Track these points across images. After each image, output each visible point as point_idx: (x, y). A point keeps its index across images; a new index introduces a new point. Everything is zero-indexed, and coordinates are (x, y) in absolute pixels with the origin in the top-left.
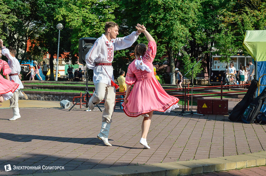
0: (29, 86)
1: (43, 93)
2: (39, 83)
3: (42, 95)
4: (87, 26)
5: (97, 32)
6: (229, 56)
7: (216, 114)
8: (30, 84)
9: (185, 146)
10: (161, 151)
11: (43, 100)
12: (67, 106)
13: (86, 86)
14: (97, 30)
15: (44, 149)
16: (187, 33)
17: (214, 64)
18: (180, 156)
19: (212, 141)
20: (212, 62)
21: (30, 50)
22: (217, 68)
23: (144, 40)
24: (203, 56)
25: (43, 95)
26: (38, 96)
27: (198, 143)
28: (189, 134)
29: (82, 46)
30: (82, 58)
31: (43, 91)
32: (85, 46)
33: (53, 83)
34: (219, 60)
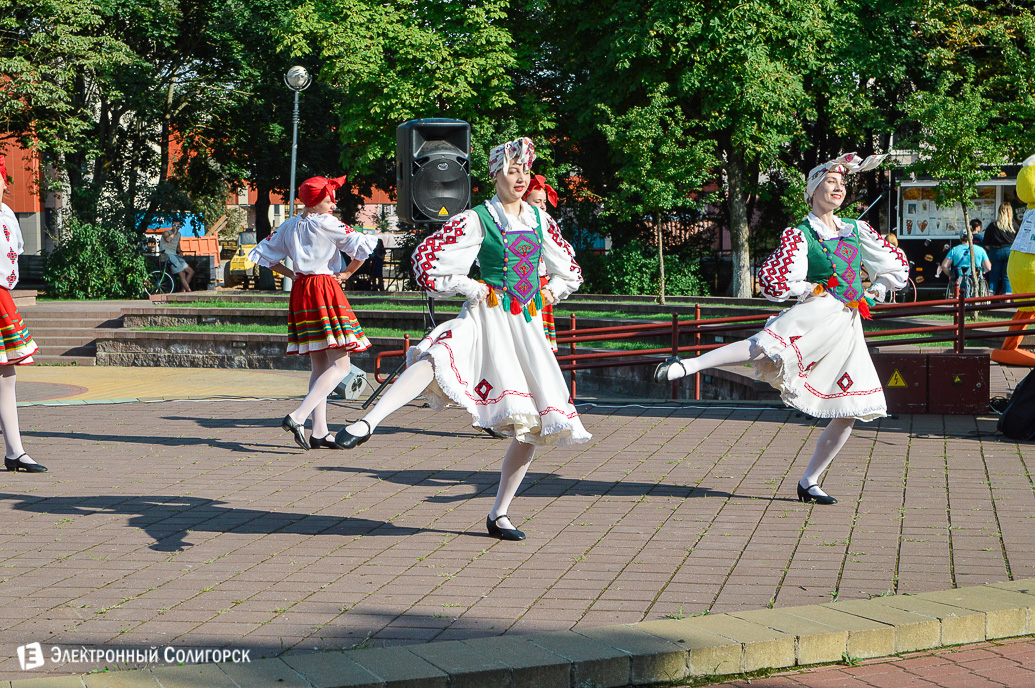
0: (187, 313)
1: (242, 339)
2: (225, 303)
3: (237, 347)
4: (404, 75)
5: (445, 95)
6: (972, 181)
7: (944, 412)
8: (190, 307)
9: (847, 542)
10: (759, 563)
11: (242, 367)
12: (355, 390)
13: (427, 311)
14: (445, 90)
15: (301, 558)
16: (798, 93)
17: (907, 216)
18: (840, 578)
19: (949, 520)
20: (898, 206)
21: (179, 171)
22: (916, 229)
23: (631, 123)
24: (851, 182)
25: (244, 348)
26: (223, 351)
27: (899, 528)
28: (854, 493)
29: (411, 154)
30: (410, 202)
31: (241, 331)
32: (422, 152)
33: (277, 299)
34: (923, 199)
